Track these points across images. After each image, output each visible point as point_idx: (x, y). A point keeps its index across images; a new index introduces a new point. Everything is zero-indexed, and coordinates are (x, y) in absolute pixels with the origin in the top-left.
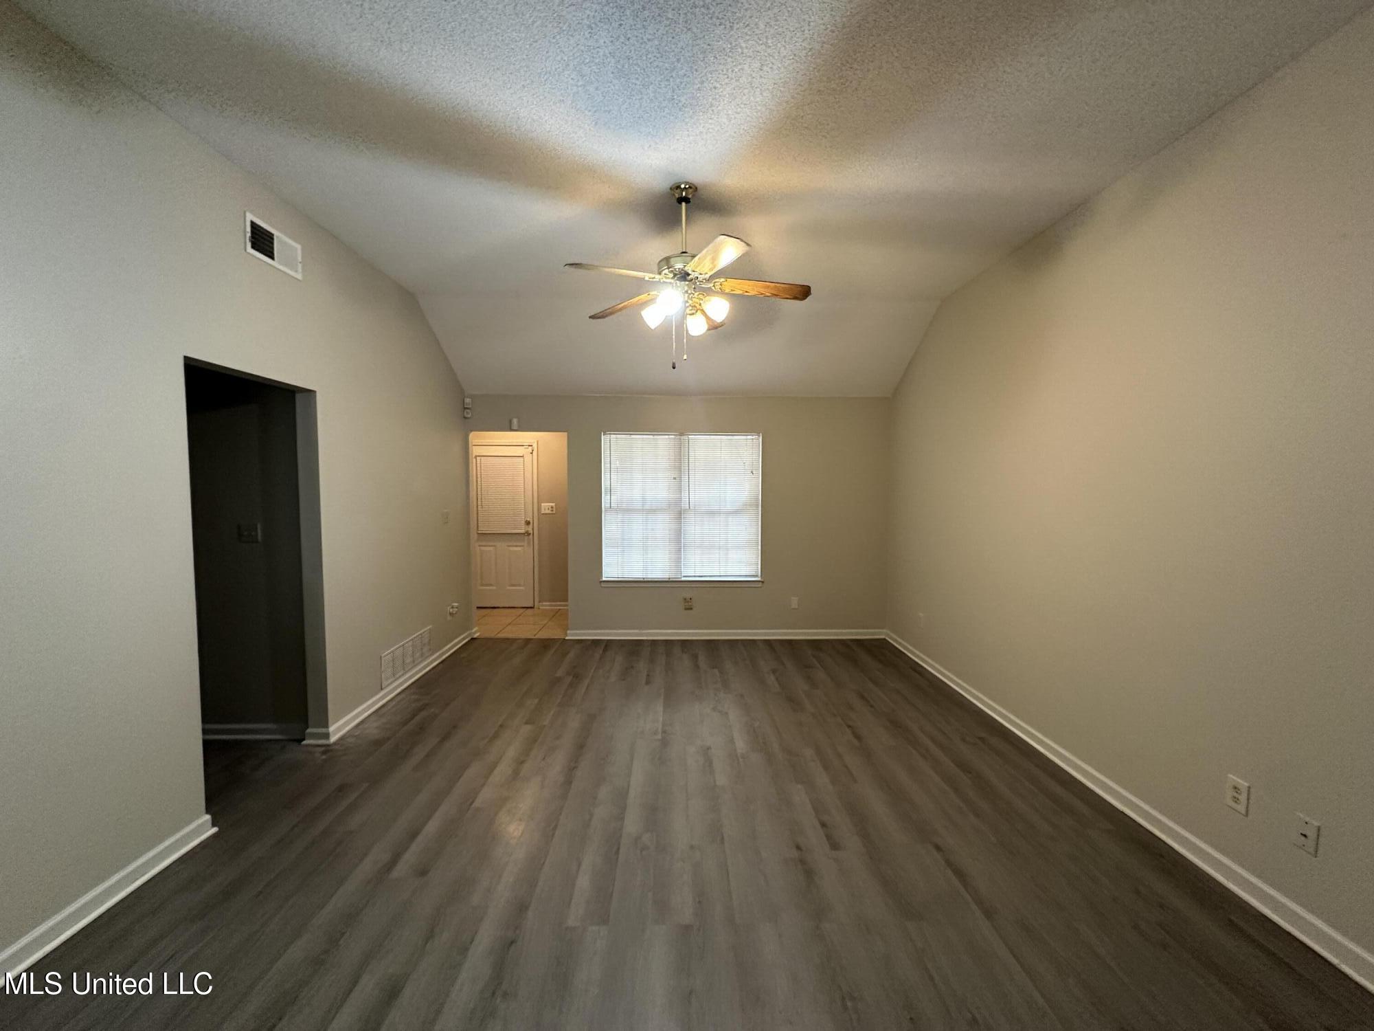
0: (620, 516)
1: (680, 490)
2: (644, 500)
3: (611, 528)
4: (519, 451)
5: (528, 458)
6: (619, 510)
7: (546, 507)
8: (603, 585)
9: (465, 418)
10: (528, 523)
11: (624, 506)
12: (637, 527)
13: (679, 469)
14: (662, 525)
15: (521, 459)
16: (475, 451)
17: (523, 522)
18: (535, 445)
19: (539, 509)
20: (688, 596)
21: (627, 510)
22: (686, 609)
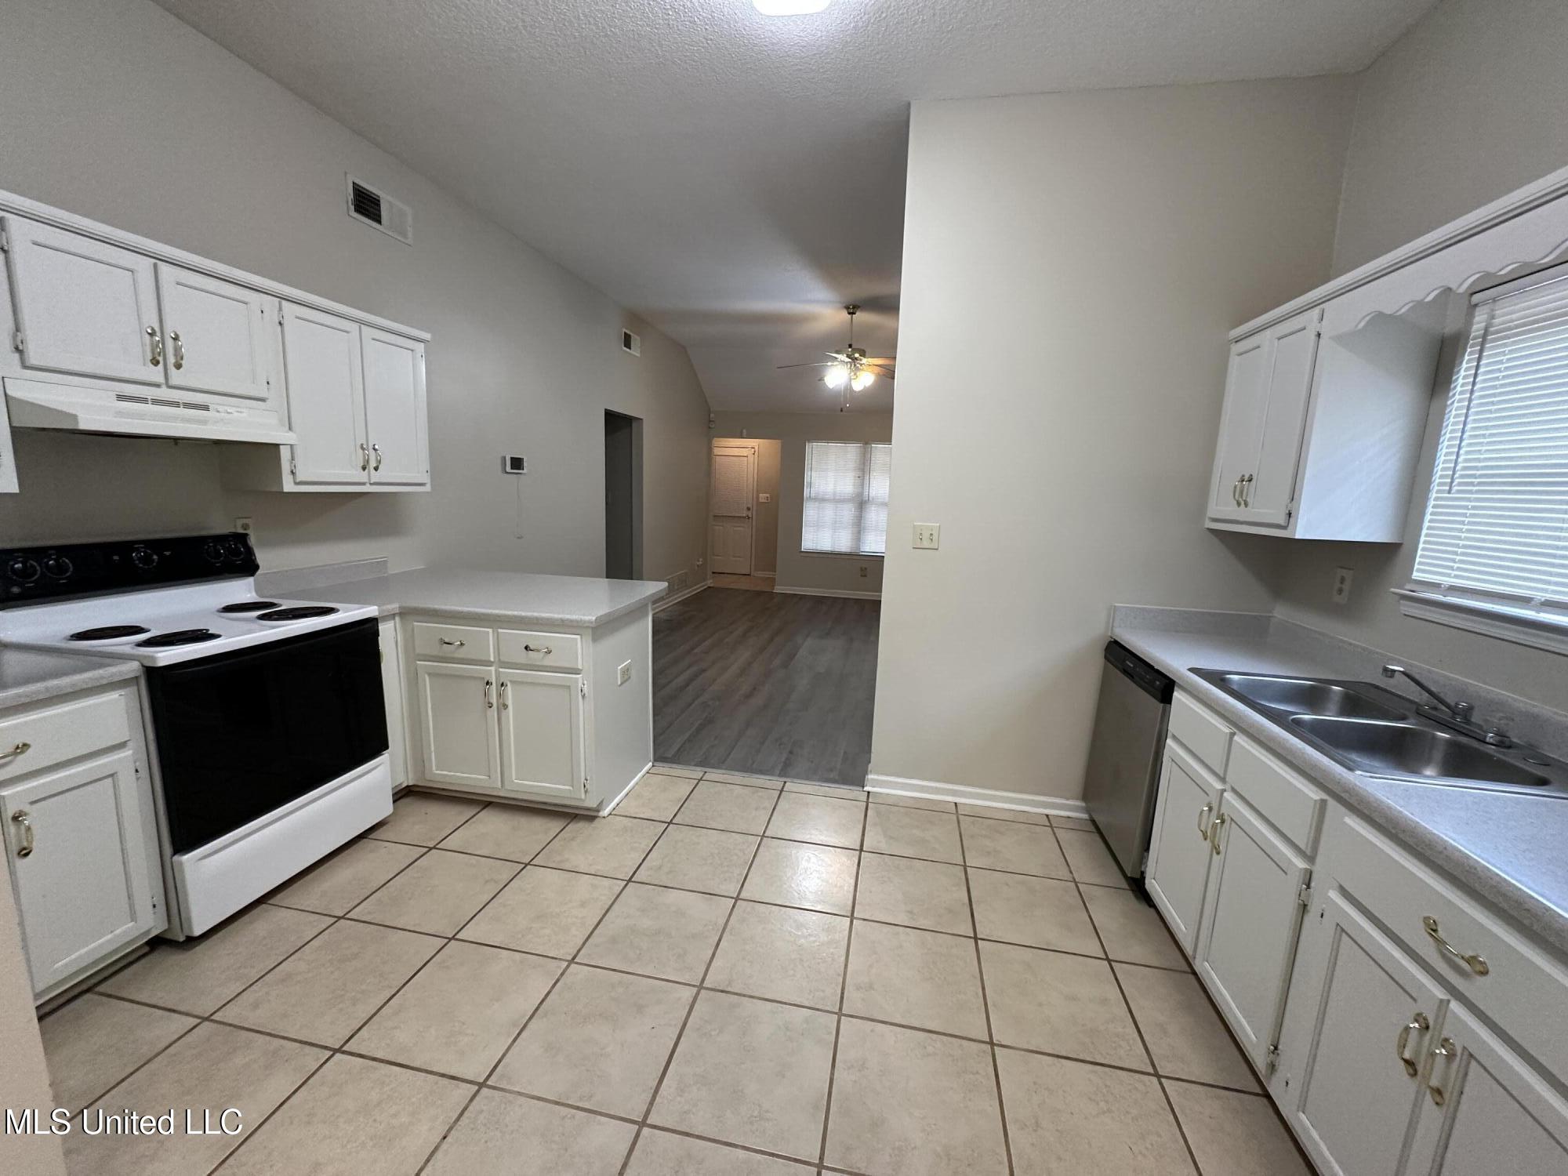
0: (817, 503)
1: (862, 485)
2: (835, 493)
3: (810, 512)
4: (744, 452)
5: (751, 459)
6: (816, 499)
7: (763, 497)
8: (802, 554)
9: (710, 428)
10: (749, 509)
11: (820, 497)
12: (829, 512)
13: (863, 471)
14: (848, 512)
15: (746, 459)
16: (716, 451)
17: (745, 508)
18: (756, 448)
19: (758, 497)
20: (864, 566)
21: (821, 500)
22: (862, 576)
